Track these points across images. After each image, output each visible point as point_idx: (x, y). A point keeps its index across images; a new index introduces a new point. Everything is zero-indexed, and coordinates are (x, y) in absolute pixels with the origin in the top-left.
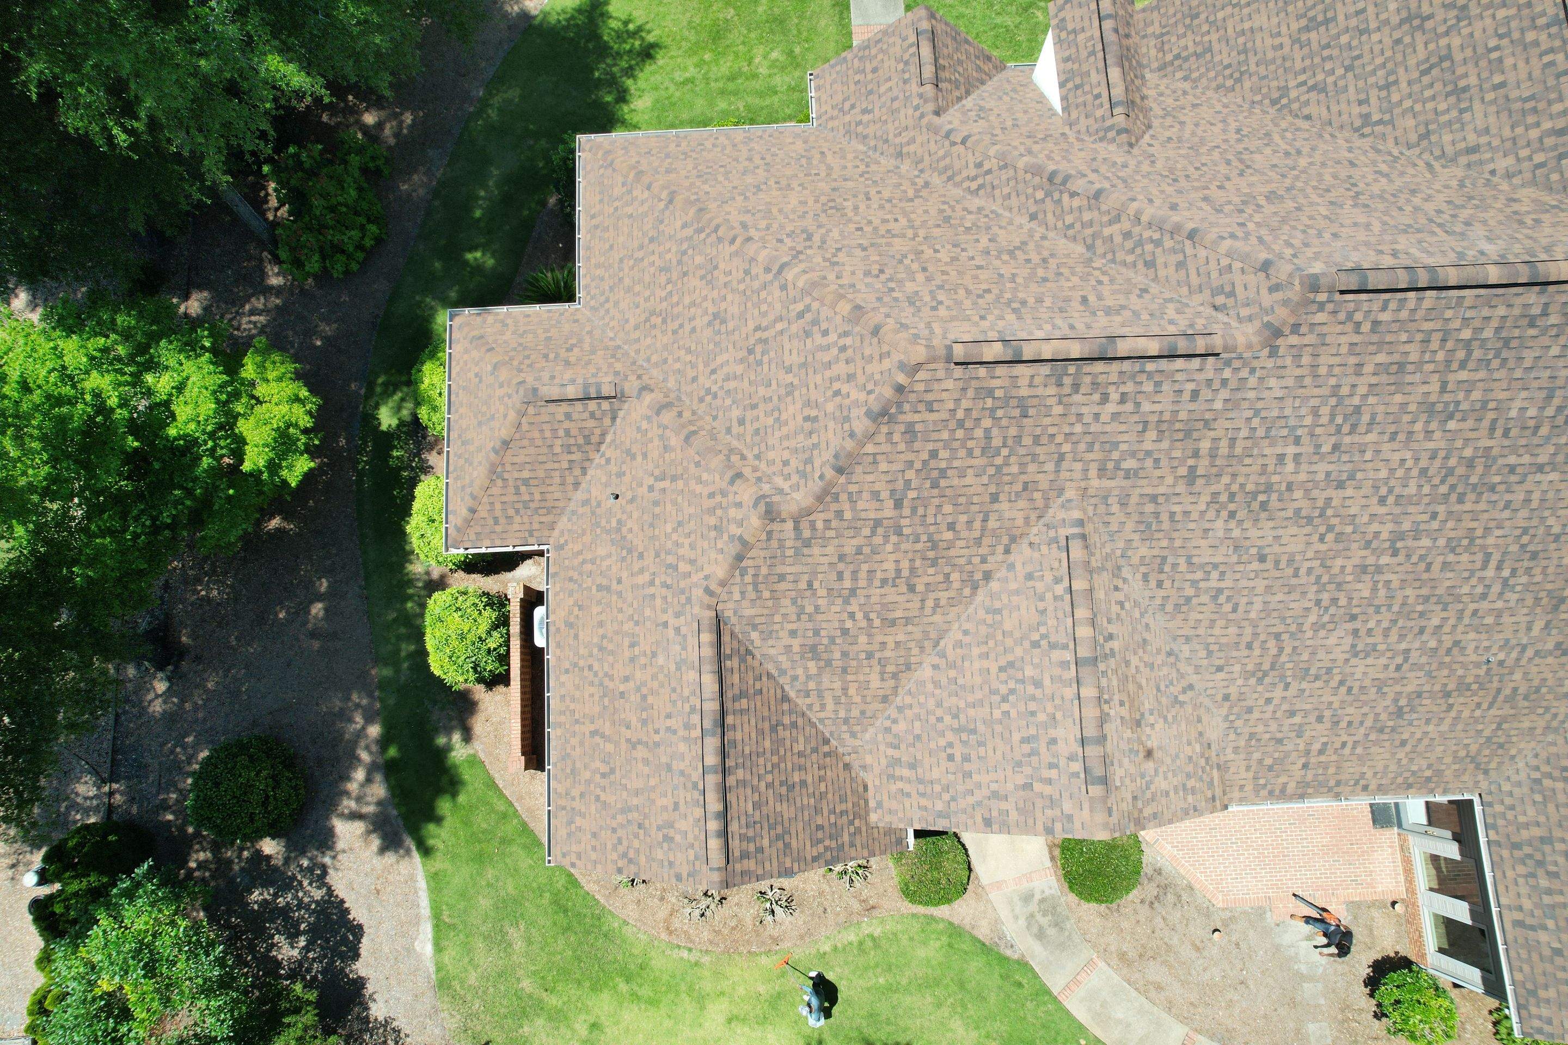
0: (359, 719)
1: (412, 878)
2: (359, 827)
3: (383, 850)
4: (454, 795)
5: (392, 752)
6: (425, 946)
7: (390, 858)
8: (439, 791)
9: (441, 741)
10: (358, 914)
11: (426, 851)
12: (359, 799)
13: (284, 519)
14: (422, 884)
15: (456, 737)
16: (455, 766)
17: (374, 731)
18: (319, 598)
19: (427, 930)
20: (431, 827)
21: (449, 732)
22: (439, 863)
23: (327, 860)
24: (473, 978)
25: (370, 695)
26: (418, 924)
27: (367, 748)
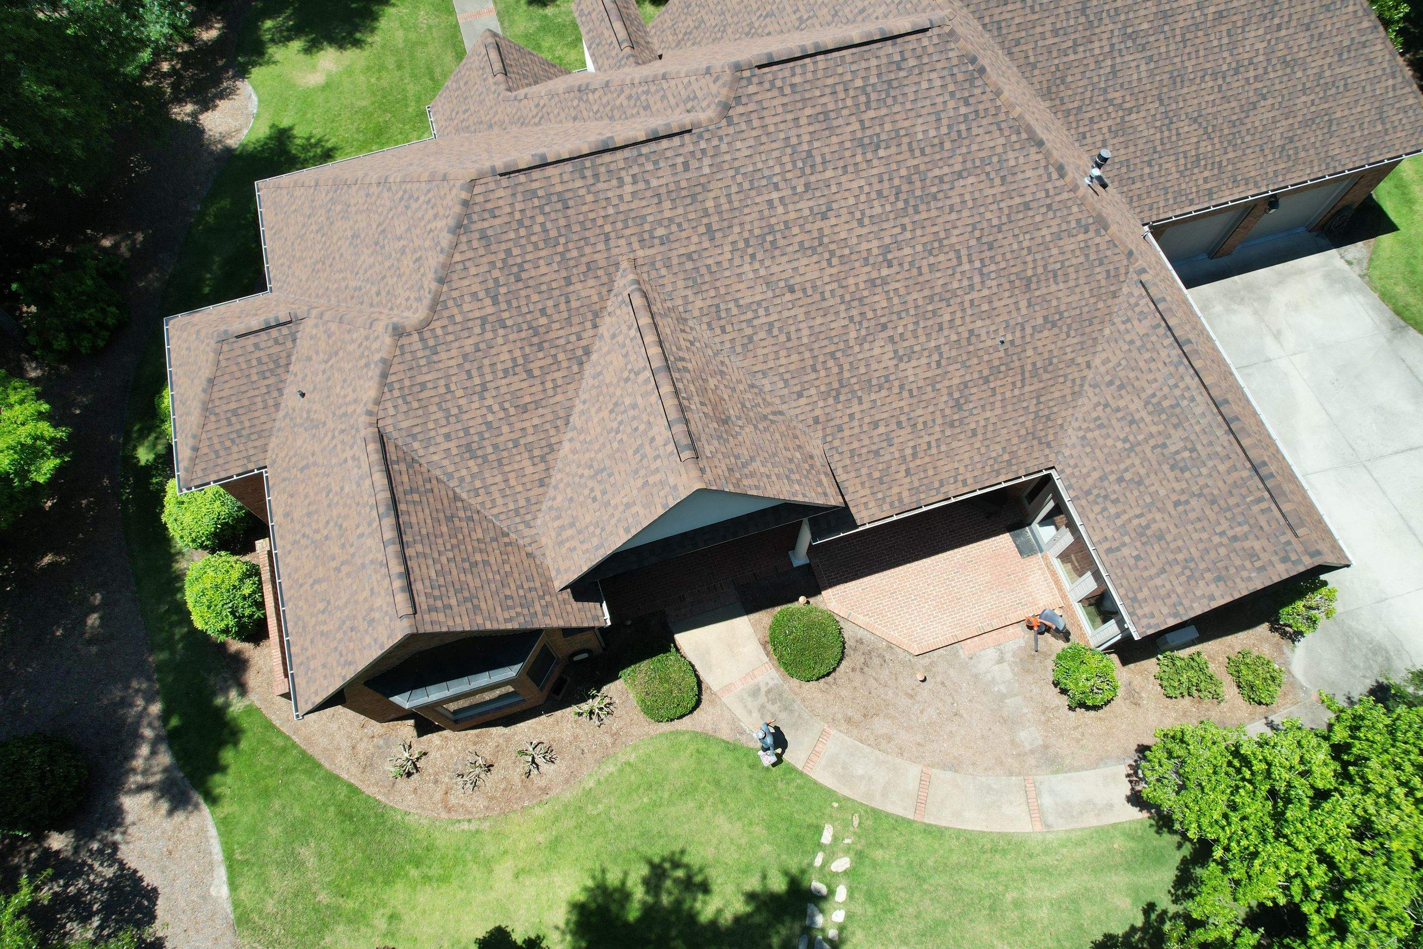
0: (140, 702)
1: (202, 830)
2: (147, 797)
3: (171, 812)
4: (236, 743)
5: (174, 722)
6: (220, 889)
7: (180, 817)
8: (221, 744)
9: (219, 701)
10: (151, 878)
11: (212, 799)
12: (145, 772)
13: (56, 554)
14: (213, 832)
15: (233, 694)
16: (234, 719)
17: (156, 708)
18: (94, 609)
19: (221, 873)
20: (217, 778)
21: (225, 691)
22: (226, 808)
23: (118, 837)
24: (271, 905)
25: (149, 679)
26: (212, 870)
27: (150, 725)
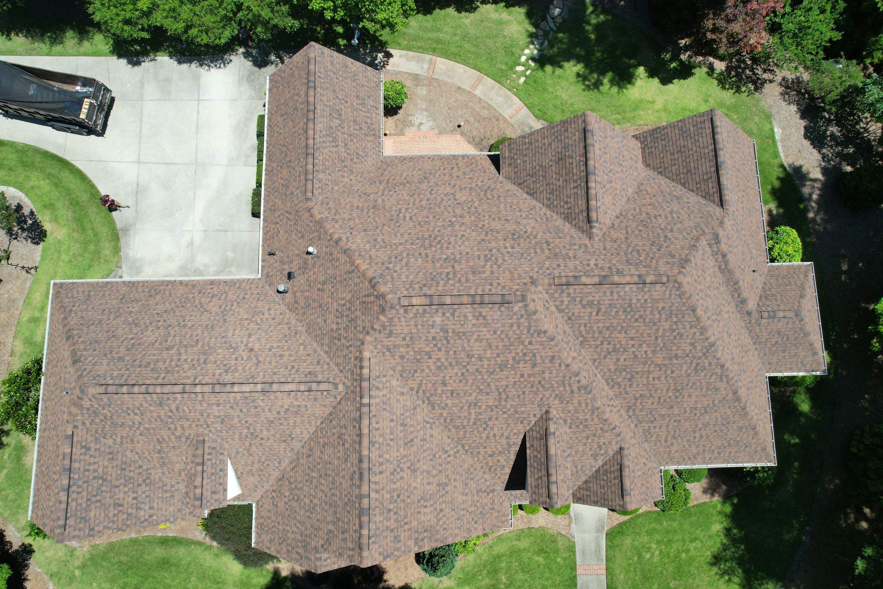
0: (818, 219)
2: (812, 176)
3: (801, 167)
4: (773, 188)
5: (802, 206)
6: (778, 132)
7: (797, 164)
8: (780, 189)
9: (781, 211)
10: (807, 143)
11: (782, 166)
12: (813, 187)
13: (867, 309)
14: (782, 154)
15: (775, 212)
16: (773, 200)
17: (811, 215)
18: (844, 272)
19: (778, 137)
20: (781, 176)
22: (776, 162)
23: (823, 164)
25: (815, 230)
26: (782, 139)
27: (813, 208)
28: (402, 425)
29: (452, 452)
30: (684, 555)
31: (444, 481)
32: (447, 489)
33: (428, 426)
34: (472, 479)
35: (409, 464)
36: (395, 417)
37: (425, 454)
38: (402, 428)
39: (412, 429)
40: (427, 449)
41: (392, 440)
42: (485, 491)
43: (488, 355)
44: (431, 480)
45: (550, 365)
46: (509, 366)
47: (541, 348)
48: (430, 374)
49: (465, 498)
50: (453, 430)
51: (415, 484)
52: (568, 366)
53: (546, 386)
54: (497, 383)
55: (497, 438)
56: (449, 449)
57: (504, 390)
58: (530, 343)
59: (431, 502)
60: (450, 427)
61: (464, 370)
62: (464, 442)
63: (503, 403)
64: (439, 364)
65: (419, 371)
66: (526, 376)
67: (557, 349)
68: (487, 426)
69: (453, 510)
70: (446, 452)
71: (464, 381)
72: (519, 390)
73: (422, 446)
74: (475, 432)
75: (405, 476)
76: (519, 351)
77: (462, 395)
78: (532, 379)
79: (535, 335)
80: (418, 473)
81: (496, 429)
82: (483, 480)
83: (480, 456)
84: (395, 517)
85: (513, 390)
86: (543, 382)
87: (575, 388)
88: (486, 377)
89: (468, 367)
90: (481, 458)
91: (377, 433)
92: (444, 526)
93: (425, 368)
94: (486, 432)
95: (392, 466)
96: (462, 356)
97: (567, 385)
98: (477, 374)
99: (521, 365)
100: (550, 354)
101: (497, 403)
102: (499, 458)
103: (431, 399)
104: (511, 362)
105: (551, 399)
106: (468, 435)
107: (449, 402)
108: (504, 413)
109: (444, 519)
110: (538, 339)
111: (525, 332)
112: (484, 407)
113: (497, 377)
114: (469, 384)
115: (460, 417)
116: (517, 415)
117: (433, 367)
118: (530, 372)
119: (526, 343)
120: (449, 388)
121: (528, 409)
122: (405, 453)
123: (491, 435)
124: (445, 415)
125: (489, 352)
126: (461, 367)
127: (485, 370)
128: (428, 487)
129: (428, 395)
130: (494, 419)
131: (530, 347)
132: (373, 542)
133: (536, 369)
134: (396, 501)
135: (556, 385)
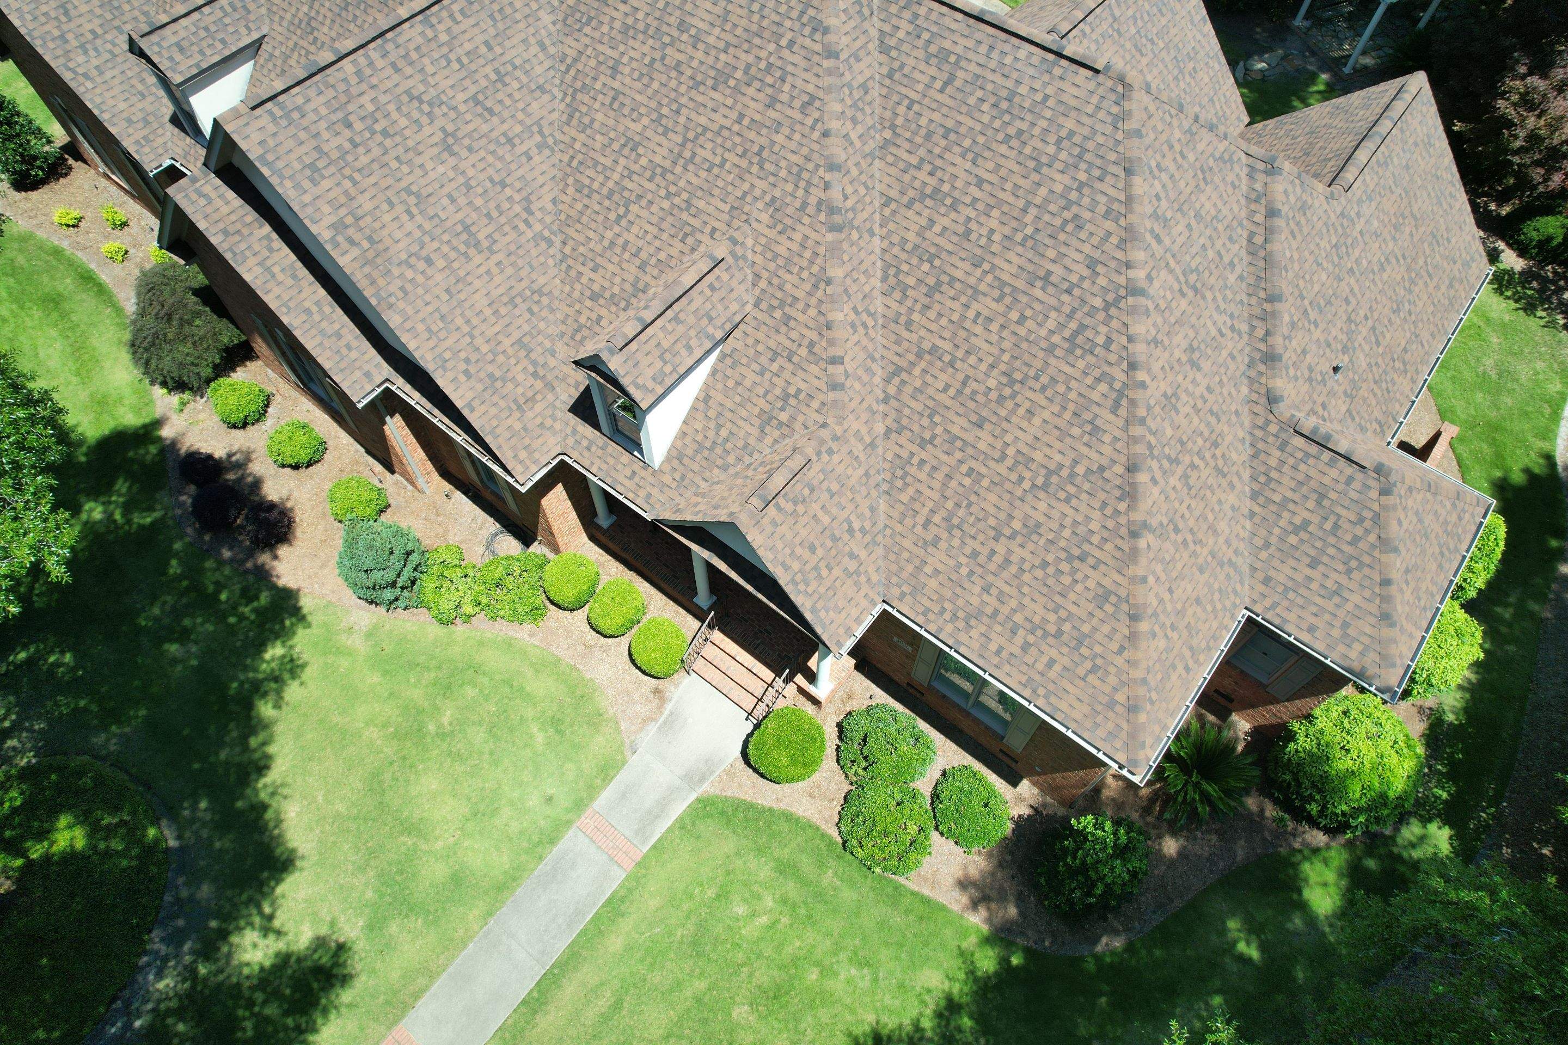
4: (1504, 480)
5: (1553, 545)
8: (1518, 491)
11: (1549, 460)
14: (1560, 441)
20: (1537, 470)
22: (1540, 444)
25: (1559, 598)
28: (497, 71)
29: (538, 227)
30: (813, 975)
31: (481, 236)
32: (472, 252)
33: (538, 138)
34: (530, 310)
35: (450, 128)
36: (498, 50)
37: (490, 159)
38: (493, 77)
39: (508, 102)
40: (501, 158)
41: (459, 60)
42: (534, 363)
43: (711, 40)
44: (462, 201)
45: (797, 116)
46: (732, 83)
47: (803, 64)
48: (605, 40)
49: (488, 312)
50: (570, 190)
51: (429, 165)
52: (826, 134)
53: (767, 166)
54: (693, 116)
55: (627, 256)
56: (539, 215)
57: (697, 136)
58: (792, 43)
59: (427, 226)
60: (570, 180)
61: (658, 55)
62: (571, 232)
63: (678, 170)
64: (630, 21)
65: (594, 23)
66: (746, 122)
67: (827, 81)
68: (627, 211)
69: (447, 291)
70: (528, 210)
71: (645, 80)
72: (719, 151)
73: (499, 144)
74: (600, 218)
75: (427, 130)
76: (763, 54)
77: (626, 111)
78: (752, 135)
79: (807, 31)
80: (452, 161)
81: (635, 229)
82: (548, 344)
83: (578, 286)
84: (347, 146)
85: (709, 145)
86: (765, 154)
87: (813, 200)
88: (683, 89)
89: (668, 51)
90: (576, 294)
91: (449, 23)
92: (409, 287)
93: (606, 19)
94: (617, 229)
95: (422, 88)
96: (672, 20)
97: (802, 184)
98: (673, 74)
99: (751, 91)
100: (810, 88)
101: (667, 164)
102: (604, 312)
103: (579, 96)
104: (739, 74)
105: (760, 205)
106: (585, 219)
107: (599, 117)
108: (669, 195)
109: (420, 279)
110: (807, 42)
111: (794, 14)
112: (643, 161)
113: (700, 98)
114: (650, 92)
115: (597, 163)
116: (685, 216)
117: (617, 25)
118: (758, 117)
119: (784, 42)
120: (616, 85)
121: (710, 209)
122: (462, 108)
123: (620, 241)
124: (577, 146)
125: (717, 31)
126: (658, 45)
127: (689, 72)
128: (445, 201)
129: (578, 85)
130: (644, 203)
131: (786, 53)
132: (270, 112)
133: (772, 114)
134: (373, 133)
135: (783, 173)
